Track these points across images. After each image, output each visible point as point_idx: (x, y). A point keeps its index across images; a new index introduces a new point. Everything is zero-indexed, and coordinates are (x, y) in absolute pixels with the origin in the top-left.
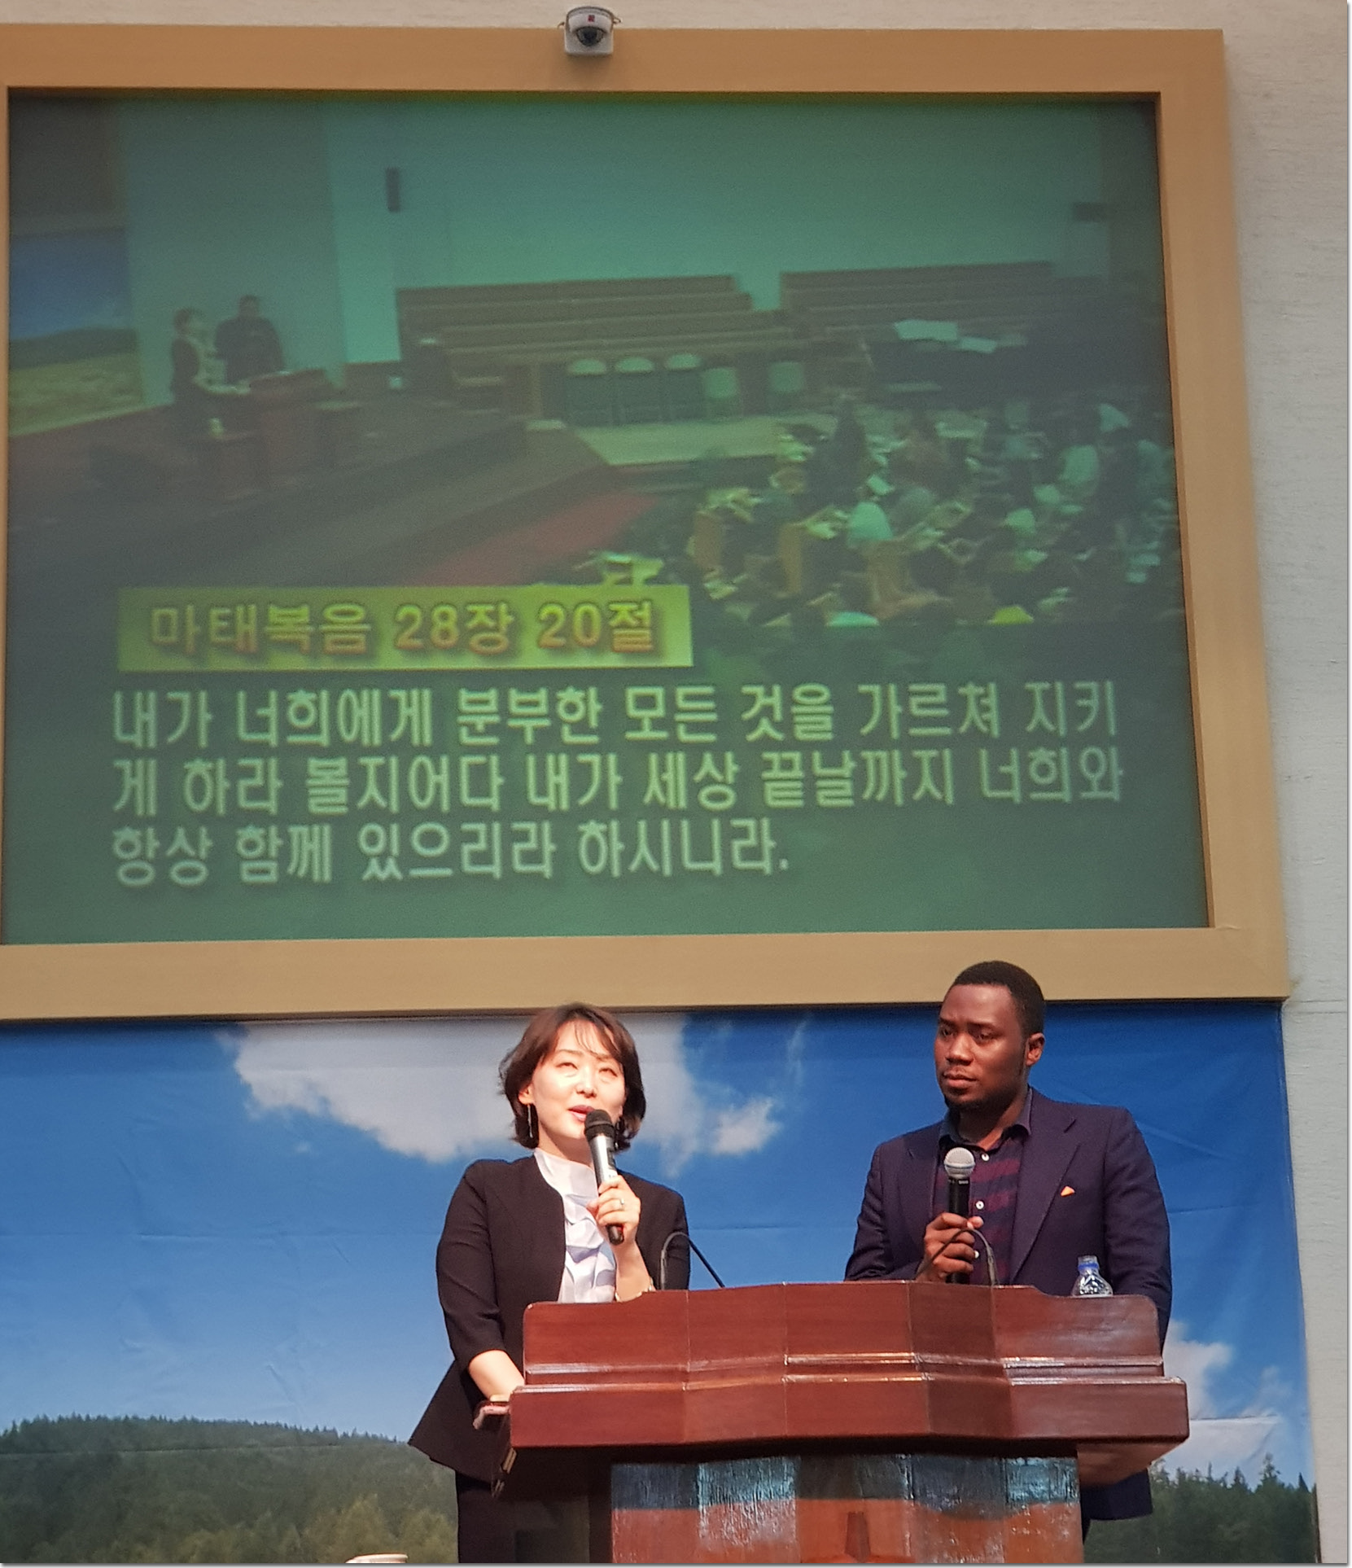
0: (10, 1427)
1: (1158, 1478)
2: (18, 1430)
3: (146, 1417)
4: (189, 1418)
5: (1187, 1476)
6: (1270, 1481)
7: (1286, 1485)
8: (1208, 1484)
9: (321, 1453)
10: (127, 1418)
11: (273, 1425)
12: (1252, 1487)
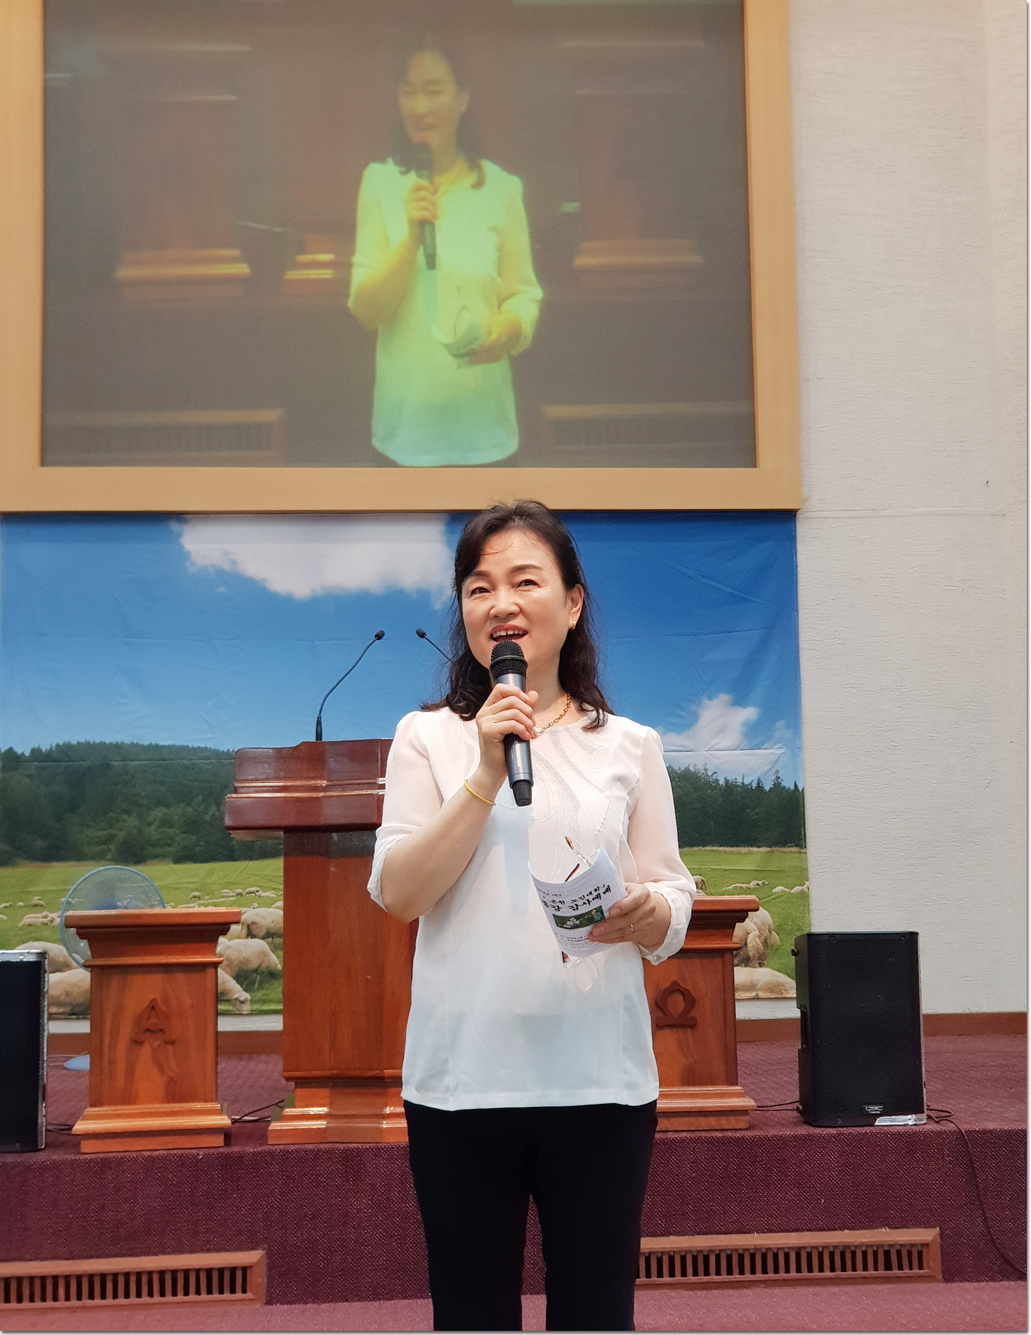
0: (49, 747)
1: (714, 782)
2: (54, 749)
3: (128, 742)
4: (154, 743)
5: (730, 782)
6: (777, 786)
7: (787, 788)
8: (742, 787)
10: (117, 742)
12: (768, 786)
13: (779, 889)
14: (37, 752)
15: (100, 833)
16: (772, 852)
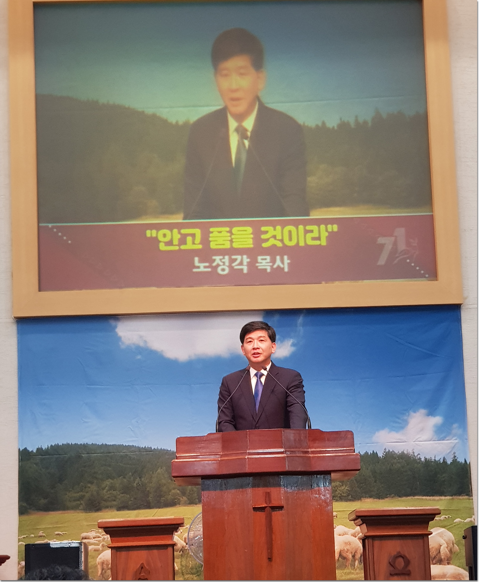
0: (47, 447)
1: (419, 460)
2: (49, 448)
3: (91, 443)
4: (104, 444)
5: (427, 459)
6: (455, 461)
7: (460, 462)
8: (435, 462)
9: (147, 454)
10: (84, 443)
11: (131, 446)
12: (449, 462)
13: (458, 520)
14: (39, 450)
15: (75, 495)
16: (453, 499)
